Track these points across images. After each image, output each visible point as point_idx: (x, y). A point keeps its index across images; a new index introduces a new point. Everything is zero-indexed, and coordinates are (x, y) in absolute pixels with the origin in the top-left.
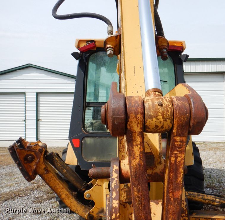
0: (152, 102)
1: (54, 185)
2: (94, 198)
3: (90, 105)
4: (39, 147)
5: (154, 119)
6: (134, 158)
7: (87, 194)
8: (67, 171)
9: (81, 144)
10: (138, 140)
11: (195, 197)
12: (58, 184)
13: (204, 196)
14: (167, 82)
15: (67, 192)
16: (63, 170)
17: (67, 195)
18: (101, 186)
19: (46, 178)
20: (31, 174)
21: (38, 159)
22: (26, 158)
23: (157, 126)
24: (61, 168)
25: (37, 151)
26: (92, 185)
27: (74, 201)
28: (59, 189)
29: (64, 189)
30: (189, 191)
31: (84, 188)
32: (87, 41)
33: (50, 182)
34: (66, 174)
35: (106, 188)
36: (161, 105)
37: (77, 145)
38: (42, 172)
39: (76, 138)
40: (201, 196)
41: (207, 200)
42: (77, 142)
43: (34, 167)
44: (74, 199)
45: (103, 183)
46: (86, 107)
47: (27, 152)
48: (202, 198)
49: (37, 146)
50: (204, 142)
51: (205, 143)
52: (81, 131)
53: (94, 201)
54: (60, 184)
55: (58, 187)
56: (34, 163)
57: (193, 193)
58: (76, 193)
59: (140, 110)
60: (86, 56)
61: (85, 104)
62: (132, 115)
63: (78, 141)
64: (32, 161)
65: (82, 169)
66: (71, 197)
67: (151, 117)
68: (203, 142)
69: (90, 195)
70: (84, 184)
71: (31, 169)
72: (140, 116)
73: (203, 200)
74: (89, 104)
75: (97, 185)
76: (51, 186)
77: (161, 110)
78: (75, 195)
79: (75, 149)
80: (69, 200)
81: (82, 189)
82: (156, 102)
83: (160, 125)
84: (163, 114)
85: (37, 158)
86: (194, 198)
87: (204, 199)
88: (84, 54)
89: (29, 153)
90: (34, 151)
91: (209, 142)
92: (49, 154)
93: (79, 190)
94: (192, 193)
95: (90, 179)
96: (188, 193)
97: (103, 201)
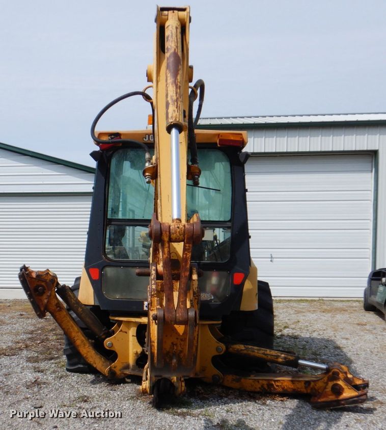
0: (174, 226)
1: (68, 327)
2: (117, 348)
3: (113, 223)
4: (50, 277)
5: (175, 235)
6: (165, 254)
7: (107, 342)
8: (83, 310)
9: (101, 275)
10: (167, 245)
11: (254, 352)
12: (72, 326)
13: (266, 351)
14: (220, 190)
15: (83, 338)
16: (78, 308)
17: (82, 341)
18: (126, 332)
19: (57, 317)
20: (42, 309)
21: (50, 292)
22: (36, 289)
23: (176, 238)
24: (75, 305)
25: (48, 281)
26: (113, 333)
27: (91, 350)
28: (73, 333)
29: (79, 334)
30: (247, 345)
31: (104, 334)
32: (110, 134)
33: (62, 322)
34: (82, 314)
35: (133, 336)
36: (178, 228)
37: (96, 277)
38: (53, 308)
39: (93, 267)
40: (263, 350)
41: (269, 356)
42: (96, 273)
43: (46, 301)
44: (91, 348)
45: (129, 329)
46: (107, 225)
47: (38, 282)
48: (264, 354)
49: (47, 275)
50: (321, 298)
51: (323, 300)
52: (102, 259)
53: (117, 352)
54: (74, 326)
55: (72, 330)
56: (45, 296)
57: (252, 347)
58: (93, 341)
59: (168, 230)
60: (108, 155)
61: (107, 221)
62: (164, 233)
63: (97, 270)
64: (43, 293)
65: (102, 309)
66: (87, 345)
67: (173, 234)
68: (318, 299)
69: (112, 344)
70: (104, 329)
71: (42, 304)
72: (168, 233)
73: (264, 356)
74: (111, 221)
75: (121, 331)
76: (64, 327)
77: (178, 230)
78: (92, 343)
79: (93, 282)
80: (85, 348)
81: (101, 335)
82: (176, 226)
83: (178, 238)
84: (179, 232)
85: (49, 290)
86: (252, 354)
87: (266, 355)
88: (105, 152)
89: (38, 283)
90: (45, 281)
91: (332, 299)
92: (60, 287)
93: (97, 337)
94: (250, 347)
95: (112, 322)
96: (245, 347)
97: (128, 354)
